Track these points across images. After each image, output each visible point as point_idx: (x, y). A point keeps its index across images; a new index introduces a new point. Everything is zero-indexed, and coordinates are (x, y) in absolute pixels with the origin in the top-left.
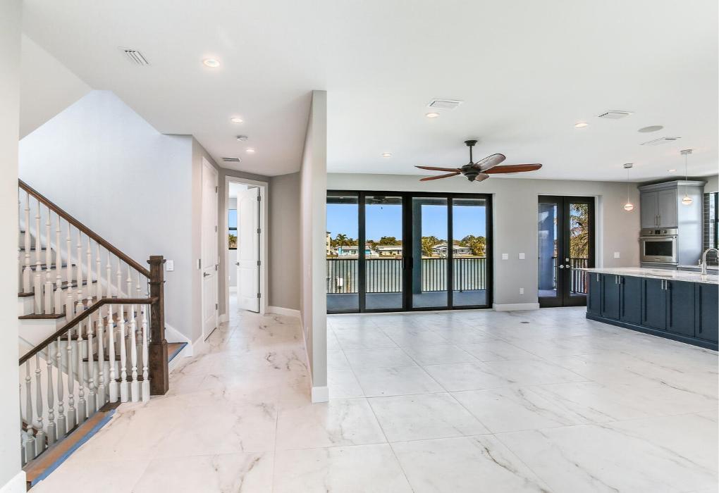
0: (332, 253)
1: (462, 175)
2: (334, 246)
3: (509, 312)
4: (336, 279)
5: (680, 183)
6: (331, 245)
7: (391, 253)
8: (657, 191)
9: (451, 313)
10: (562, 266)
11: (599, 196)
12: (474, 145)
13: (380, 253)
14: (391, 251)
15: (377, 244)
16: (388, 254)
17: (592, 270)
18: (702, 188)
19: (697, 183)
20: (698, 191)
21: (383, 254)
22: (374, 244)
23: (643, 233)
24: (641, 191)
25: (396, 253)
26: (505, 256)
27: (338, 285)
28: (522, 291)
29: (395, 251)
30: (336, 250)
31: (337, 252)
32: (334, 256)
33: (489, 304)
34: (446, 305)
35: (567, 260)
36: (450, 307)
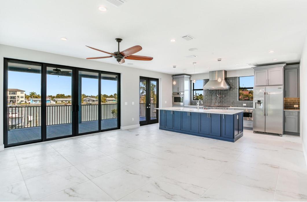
0: (26, 102)
1: (113, 58)
2: (28, 98)
3: (128, 130)
4: (28, 117)
5: (185, 76)
6: (25, 98)
7: (62, 102)
8: (178, 78)
9: (100, 134)
10: (148, 107)
11: (160, 79)
12: (120, 42)
13: (56, 102)
14: (62, 101)
15: (54, 97)
16: (60, 102)
17: (157, 109)
18: (190, 78)
19: (189, 76)
20: (189, 79)
21: (58, 102)
22: (52, 98)
23: (173, 94)
24: (173, 78)
25: (65, 102)
26: (126, 104)
27: (29, 120)
28: (133, 119)
29: (65, 101)
30: (29, 100)
31: (30, 101)
32: (28, 104)
33: (119, 127)
34: (97, 129)
35: (150, 104)
36: (100, 131)
